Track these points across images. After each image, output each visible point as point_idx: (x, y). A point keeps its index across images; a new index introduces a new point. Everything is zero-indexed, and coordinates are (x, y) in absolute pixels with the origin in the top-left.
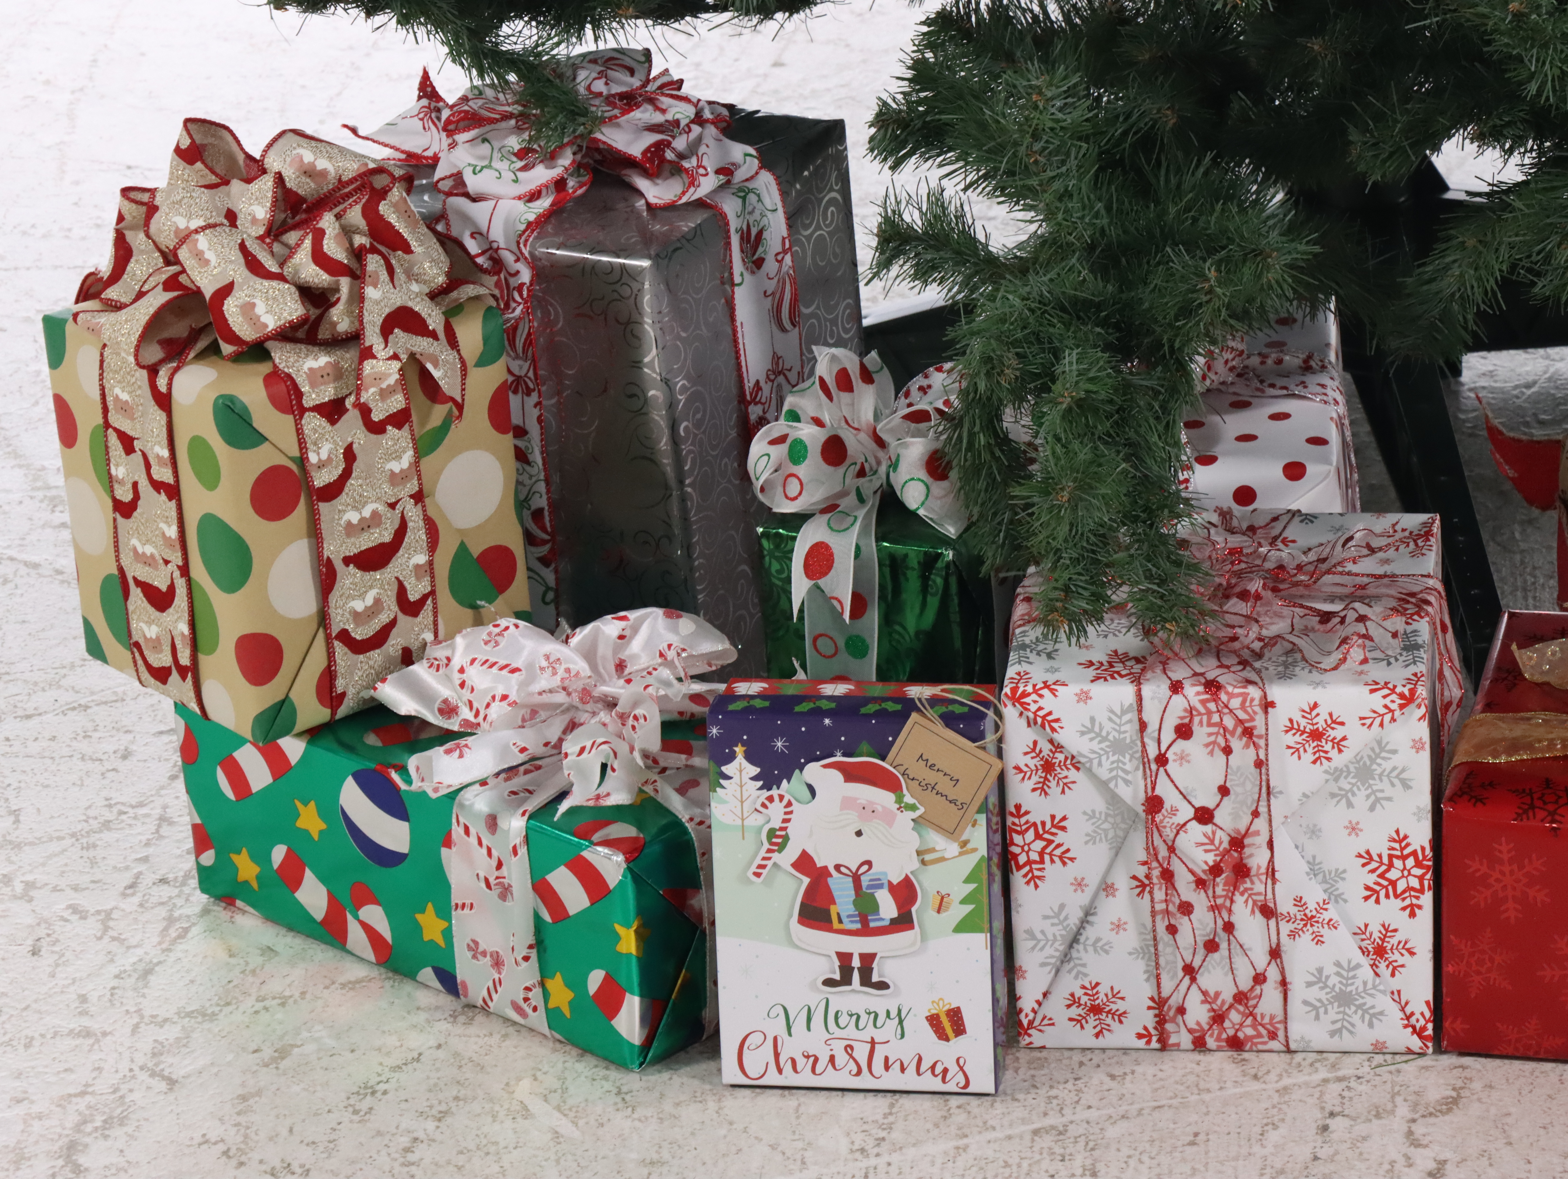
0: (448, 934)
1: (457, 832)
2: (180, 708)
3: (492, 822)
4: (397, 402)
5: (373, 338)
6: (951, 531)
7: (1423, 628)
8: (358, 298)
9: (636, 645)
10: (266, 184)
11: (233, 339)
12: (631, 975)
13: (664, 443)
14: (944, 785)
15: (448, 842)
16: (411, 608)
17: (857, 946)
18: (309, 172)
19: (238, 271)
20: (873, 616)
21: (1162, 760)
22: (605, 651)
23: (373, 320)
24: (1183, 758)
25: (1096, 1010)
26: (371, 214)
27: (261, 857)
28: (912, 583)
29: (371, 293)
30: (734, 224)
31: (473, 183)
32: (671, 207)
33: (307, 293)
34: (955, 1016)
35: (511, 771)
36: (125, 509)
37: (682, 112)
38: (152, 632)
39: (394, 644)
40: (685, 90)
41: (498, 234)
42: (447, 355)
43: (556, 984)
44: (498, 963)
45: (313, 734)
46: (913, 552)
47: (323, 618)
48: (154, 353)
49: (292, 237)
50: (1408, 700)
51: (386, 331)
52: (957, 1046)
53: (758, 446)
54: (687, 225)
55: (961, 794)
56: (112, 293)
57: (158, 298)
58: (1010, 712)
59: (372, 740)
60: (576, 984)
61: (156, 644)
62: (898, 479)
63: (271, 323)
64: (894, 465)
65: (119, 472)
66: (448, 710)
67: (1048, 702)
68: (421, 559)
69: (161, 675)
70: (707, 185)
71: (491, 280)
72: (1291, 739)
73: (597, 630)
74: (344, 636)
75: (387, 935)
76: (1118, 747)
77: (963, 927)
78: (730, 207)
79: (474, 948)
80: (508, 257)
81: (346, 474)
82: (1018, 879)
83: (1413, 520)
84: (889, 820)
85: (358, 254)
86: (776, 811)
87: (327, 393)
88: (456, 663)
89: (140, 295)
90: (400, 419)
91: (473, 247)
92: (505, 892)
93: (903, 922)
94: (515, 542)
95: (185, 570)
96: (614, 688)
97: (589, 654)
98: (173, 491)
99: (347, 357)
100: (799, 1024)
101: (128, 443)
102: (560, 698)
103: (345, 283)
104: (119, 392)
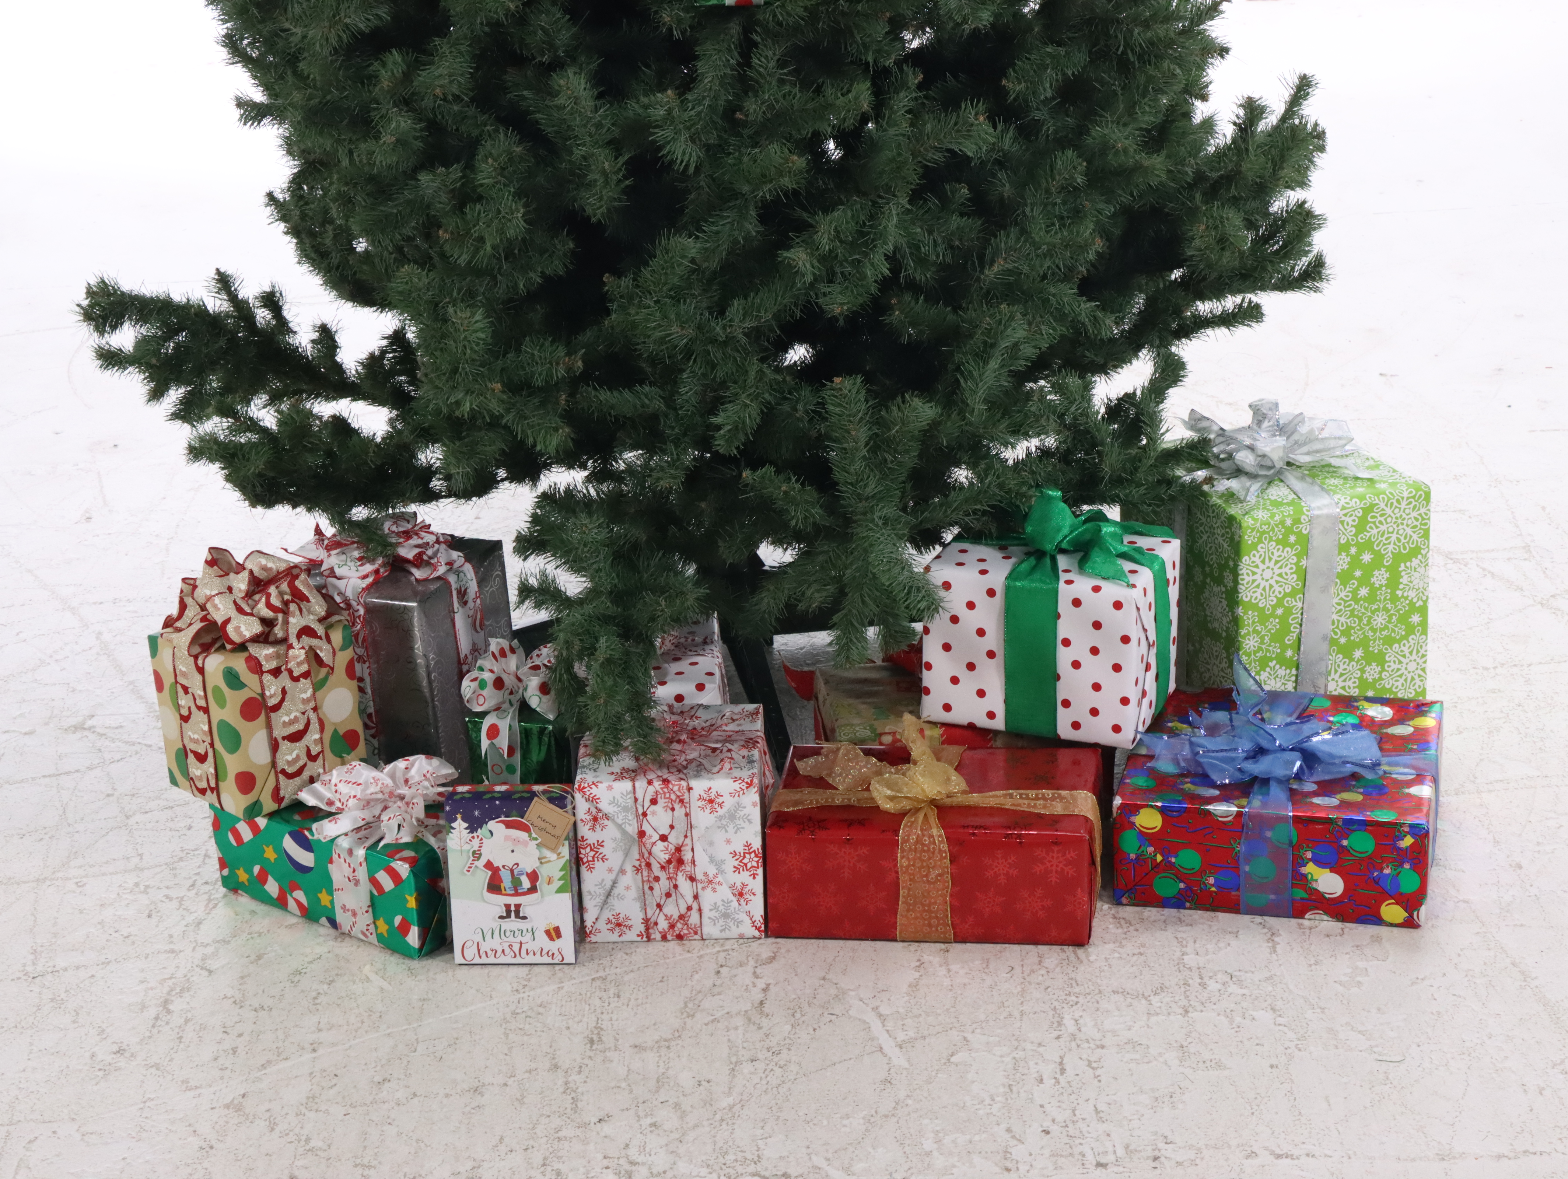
0: (332, 902)
1: (335, 857)
2: (211, 806)
3: (350, 852)
4: (305, 668)
5: (293, 640)
6: (551, 717)
7: (756, 753)
8: (286, 623)
9: (413, 772)
10: (245, 575)
11: (231, 642)
12: (414, 917)
13: (425, 683)
14: (550, 828)
15: (331, 862)
16: (312, 758)
17: (513, 901)
18: (264, 569)
19: (232, 612)
20: (518, 756)
21: (645, 814)
22: (399, 775)
23: (293, 631)
24: (654, 813)
25: (619, 925)
26: (292, 586)
27: (249, 871)
28: (534, 741)
29: (292, 620)
30: (454, 586)
31: (338, 572)
32: (426, 580)
33: (264, 621)
34: (557, 930)
35: (358, 829)
36: (185, 719)
37: (431, 539)
38: (198, 773)
39: (306, 775)
40: (432, 529)
41: (349, 594)
42: (326, 646)
43: (381, 923)
44: (354, 914)
45: (271, 815)
46: (535, 727)
47: (274, 764)
48: (196, 650)
49: (257, 597)
50: (750, 785)
51: (299, 636)
52: (558, 943)
53: (466, 682)
54: (432, 587)
55: (557, 832)
56: (178, 624)
57: (198, 626)
58: (578, 796)
59: (297, 817)
60: (390, 922)
61: (200, 778)
62: (527, 695)
63: (248, 635)
64: (525, 689)
65: (182, 702)
66: (330, 803)
67: (594, 791)
68: (317, 736)
69: (203, 792)
70: (442, 570)
71: (346, 613)
72: (701, 803)
73: (395, 768)
74: (283, 772)
75: (306, 904)
76: (625, 809)
77: (560, 890)
78: (452, 579)
79: (344, 908)
80: (354, 603)
81: (283, 700)
82: (583, 869)
83: (751, 707)
84: (525, 844)
85: (286, 603)
86: (476, 843)
87: (273, 665)
88: (334, 781)
89: (191, 624)
90: (306, 675)
91: (338, 599)
92: (357, 883)
93: (533, 889)
94: (359, 727)
95: (212, 745)
96: (404, 791)
97: (392, 776)
98: (206, 710)
99: (282, 649)
100: (488, 936)
101: (186, 690)
102: (380, 796)
103: (280, 616)
104: (181, 668)
